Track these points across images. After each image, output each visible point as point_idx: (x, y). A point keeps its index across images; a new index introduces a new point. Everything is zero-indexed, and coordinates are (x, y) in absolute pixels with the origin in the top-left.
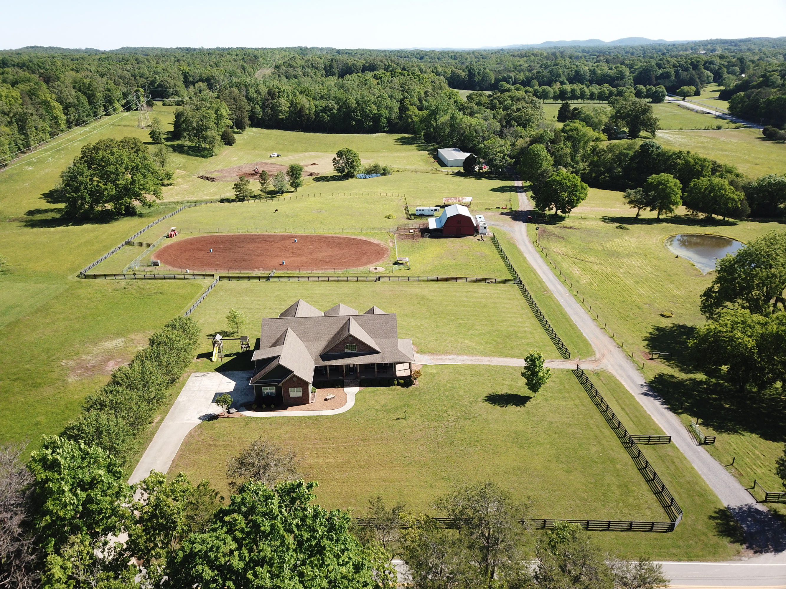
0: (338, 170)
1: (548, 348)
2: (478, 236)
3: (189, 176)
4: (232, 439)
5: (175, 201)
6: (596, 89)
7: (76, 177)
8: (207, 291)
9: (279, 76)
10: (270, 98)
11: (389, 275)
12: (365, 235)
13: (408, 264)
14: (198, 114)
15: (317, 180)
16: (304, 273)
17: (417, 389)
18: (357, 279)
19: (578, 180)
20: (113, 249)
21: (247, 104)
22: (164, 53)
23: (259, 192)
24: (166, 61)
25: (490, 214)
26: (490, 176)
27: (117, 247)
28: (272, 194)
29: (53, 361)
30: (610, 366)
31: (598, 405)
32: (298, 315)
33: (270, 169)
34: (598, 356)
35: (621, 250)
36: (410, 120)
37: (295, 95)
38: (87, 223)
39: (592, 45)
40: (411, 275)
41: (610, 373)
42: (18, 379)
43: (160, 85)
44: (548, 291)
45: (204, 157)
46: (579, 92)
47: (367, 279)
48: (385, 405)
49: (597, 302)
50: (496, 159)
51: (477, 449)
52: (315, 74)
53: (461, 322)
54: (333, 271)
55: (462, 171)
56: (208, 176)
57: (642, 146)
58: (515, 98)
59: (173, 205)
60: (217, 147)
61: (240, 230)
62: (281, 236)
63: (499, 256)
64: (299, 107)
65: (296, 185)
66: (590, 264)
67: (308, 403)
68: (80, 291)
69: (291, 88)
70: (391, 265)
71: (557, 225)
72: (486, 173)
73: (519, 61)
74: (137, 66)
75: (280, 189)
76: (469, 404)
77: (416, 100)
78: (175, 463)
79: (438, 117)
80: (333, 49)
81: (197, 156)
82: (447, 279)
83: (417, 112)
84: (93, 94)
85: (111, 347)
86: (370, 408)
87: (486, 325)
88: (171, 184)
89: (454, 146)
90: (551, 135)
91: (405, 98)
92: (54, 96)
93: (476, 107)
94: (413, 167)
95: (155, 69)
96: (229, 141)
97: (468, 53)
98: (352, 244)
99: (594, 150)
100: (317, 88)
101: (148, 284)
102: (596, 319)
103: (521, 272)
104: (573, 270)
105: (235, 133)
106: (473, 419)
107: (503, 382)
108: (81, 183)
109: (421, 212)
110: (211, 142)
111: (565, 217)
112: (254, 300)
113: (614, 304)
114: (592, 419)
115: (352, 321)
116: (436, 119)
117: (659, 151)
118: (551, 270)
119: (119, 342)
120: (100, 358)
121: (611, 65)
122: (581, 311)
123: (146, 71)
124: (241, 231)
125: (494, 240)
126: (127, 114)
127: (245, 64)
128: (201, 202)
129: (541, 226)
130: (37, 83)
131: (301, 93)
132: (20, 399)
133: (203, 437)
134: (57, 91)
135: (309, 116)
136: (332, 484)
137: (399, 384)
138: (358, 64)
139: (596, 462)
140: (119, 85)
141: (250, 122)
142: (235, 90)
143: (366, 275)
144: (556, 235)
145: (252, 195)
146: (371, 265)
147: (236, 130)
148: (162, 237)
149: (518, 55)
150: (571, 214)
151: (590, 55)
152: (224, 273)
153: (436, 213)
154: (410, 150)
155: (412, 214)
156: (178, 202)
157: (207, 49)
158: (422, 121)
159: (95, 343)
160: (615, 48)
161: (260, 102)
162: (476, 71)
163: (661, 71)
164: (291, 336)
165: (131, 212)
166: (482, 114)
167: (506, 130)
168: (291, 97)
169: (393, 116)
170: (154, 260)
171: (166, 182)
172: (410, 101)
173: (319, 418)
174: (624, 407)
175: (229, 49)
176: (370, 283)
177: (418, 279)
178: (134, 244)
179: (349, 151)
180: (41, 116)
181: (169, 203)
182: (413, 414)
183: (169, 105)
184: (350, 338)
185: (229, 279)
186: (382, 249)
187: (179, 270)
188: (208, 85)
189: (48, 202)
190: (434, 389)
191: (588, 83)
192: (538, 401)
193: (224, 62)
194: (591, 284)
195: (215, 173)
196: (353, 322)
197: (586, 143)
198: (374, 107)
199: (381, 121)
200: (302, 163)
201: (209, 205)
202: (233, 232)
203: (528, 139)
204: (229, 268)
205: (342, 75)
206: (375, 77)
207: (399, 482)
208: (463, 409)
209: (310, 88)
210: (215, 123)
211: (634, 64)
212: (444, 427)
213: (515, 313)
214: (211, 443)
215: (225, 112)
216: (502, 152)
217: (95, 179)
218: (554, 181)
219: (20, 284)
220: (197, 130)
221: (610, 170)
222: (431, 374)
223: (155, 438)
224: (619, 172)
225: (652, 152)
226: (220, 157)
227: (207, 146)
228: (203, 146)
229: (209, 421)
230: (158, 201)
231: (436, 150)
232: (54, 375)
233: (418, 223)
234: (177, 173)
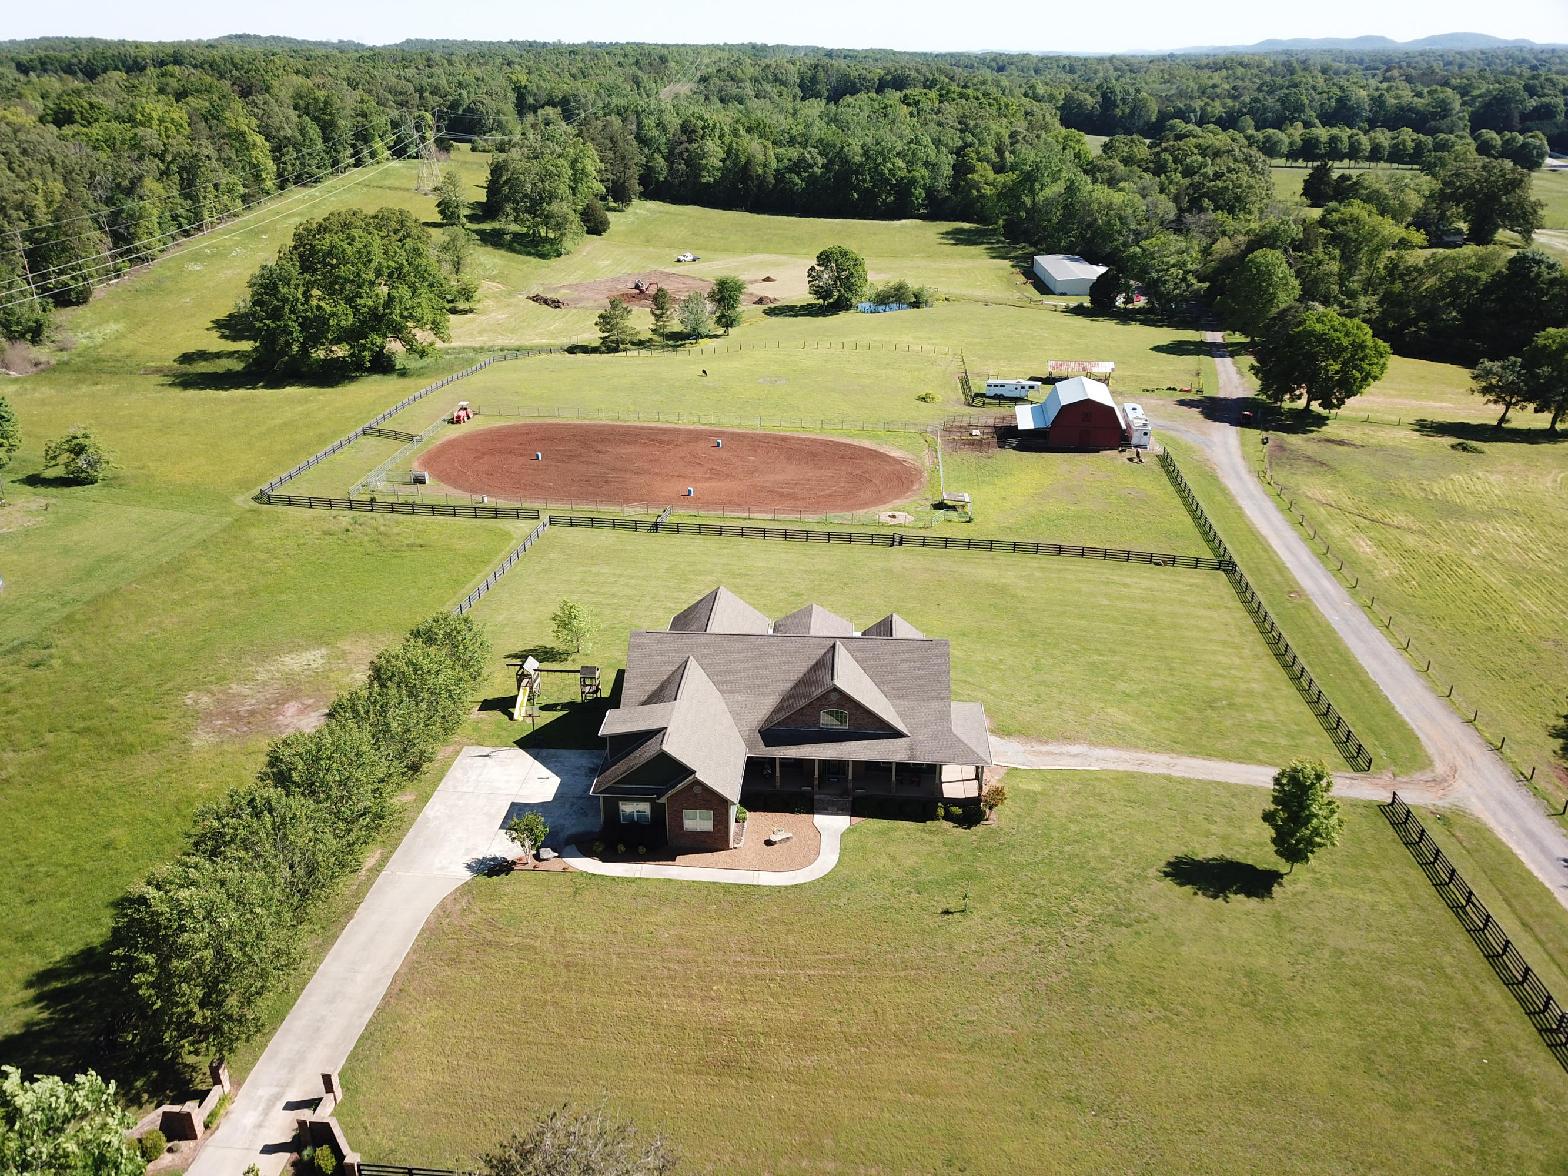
0: (818, 292)
1: (1311, 740)
2: (1131, 452)
3: (510, 294)
4: (540, 932)
5: (477, 345)
6: (1384, 137)
7: (275, 287)
8: (520, 547)
9: (707, 98)
10: (684, 138)
11: (923, 533)
12: (870, 437)
13: (968, 509)
14: (535, 167)
15: (772, 312)
16: (734, 519)
17: (994, 834)
18: (850, 538)
19: (1366, 333)
20: (336, 443)
21: (636, 150)
22: (485, 49)
23: (649, 335)
24: (486, 63)
25: (1154, 402)
26: (1148, 318)
27: (344, 439)
28: (677, 339)
29: (168, 693)
30: (1473, 799)
31: (1457, 909)
32: (714, 627)
33: (677, 285)
34: (1440, 769)
35: (1468, 501)
36: (975, 192)
37: (736, 135)
38: (292, 385)
39: (1367, 47)
40: (974, 536)
41: (1478, 820)
42: (87, 730)
43: (469, 110)
44: (1300, 593)
45: (543, 256)
46: (1346, 144)
47: (872, 539)
48: (913, 872)
49: (1423, 628)
50: (1166, 282)
51: (1150, 1016)
52: (780, 95)
53: (1096, 657)
54: (796, 516)
55: (1087, 304)
56: (548, 296)
57: (1512, 261)
58: (1210, 151)
59: (471, 354)
60: (569, 236)
61: (602, 415)
62: (689, 432)
63: (1178, 501)
64: (743, 160)
65: (727, 322)
66: (1396, 531)
67: (727, 848)
68: (254, 532)
69: (729, 120)
70: (929, 508)
71: (1310, 435)
72: (1140, 310)
73: (1210, 78)
74: (428, 70)
75: (694, 329)
76: (1125, 884)
77: (990, 151)
78: (399, 986)
79: (1037, 186)
80: (818, 49)
81: (529, 254)
82: (1059, 550)
83: (991, 175)
84: (332, 121)
85: (296, 668)
86: (876, 877)
87: (1156, 669)
88: (471, 311)
89: (1069, 251)
90: (1297, 231)
91: (966, 145)
92: (255, 122)
93: (1120, 167)
94: (979, 293)
95: (461, 78)
96: (595, 226)
97: (1100, 60)
98: (842, 457)
99: (1392, 269)
100: (782, 120)
101: (397, 522)
102: (1424, 671)
103: (1232, 544)
104: (1357, 543)
105: (609, 209)
106: (1137, 927)
107: (1205, 825)
108: (286, 300)
109: (998, 391)
110: (559, 227)
111: (1327, 418)
112: (620, 576)
113: (1464, 634)
114: (1448, 949)
115: (841, 653)
116: (1032, 192)
117: (1554, 275)
118: (1304, 541)
119: (314, 658)
120: (270, 693)
121: (1420, 87)
122: (1385, 648)
123: (443, 82)
124: (607, 418)
125: (1165, 461)
126: (396, 164)
127: (640, 73)
128: (529, 351)
129: (1272, 435)
130: (224, 97)
131: (749, 130)
132: (85, 778)
133: (471, 919)
134: (261, 112)
135: (763, 179)
136: (776, 1085)
137: (949, 817)
138: (869, 76)
139: (1475, 1085)
140: (384, 105)
141: (641, 189)
142: (616, 121)
143: (870, 531)
144: (1309, 459)
145: (635, 340)
146: (881, 508)
147: (612, 204)
148: (439, 421)
149: (1207, 66)
150: (1342, 412)
151: (1366, 69)
152: (562, 509)
153: (1031, 395)
154: (973, 257)
155: (977, 395)
156: (482, 348)
157: (569, 45)
158: (1001, 196)
159: (264, 656)
160: (1421, 54)
161: (663, 148)
162: (1119, 96)
163: (1533, 102)
164: (695, 679)
165: (383, 365)
166: (1135, 183)
167: (1189, 218)
168: (727, 139)
169: (940, 185)
170: (417, 470)
171: (461, 305)
172: (978, 153)
173: (750, 890)
174: (1526, 918)
175: (611, 44)
176: (878, 549)
177: (991, 545)
178: (380, 433)
179: (844, 254)
180: (227, 163)
181: (463, 350)
182: (984, 899)
183: (484, 151)
184: (834, 697)
185: (571, 523)
186: (908, 471)
187: (467, 495)
188: (564, 111)
189: (223, 336)
190: (1036, 836)
191: (1366, 126)
192: (1299, 887)
193: (598, 67)
194: (1401, 580)
195: (563, 291)
196: (843, 656)
197: (1377, 251)
198: (901, 164)
199: (913, 195)
200: (742, 278)
201: (544, 356)
202: (587, 418)
203: (1241, 239)
204: (573, 498)
205: (835, 96)
206: (905, 100)
207: (949, 1096)
208: (1111, 895)
209: (768, 121)
210: (570, 187)
211: (1470, 85)
212: (1062, 943)
213: (1225, 643)
214: (489, 936)
215: (591, 164)
216: (1181, 265)
217: (315, 292)
218: (1311, 333)
219: (136, 509)
220: (531, 200)
221: (1429, 314)
222: (1027, 793)
223: (361, 911)
224: (1454, 319)
225: (1539, 275)
226: (575, 259)
227: (551, 235)
228: (543, 234)
229: (490, 875)
230: (439, 344)
231: (1030, 257)
232: (164, 728)
233: (992, 415)
234: (485, 288)
